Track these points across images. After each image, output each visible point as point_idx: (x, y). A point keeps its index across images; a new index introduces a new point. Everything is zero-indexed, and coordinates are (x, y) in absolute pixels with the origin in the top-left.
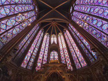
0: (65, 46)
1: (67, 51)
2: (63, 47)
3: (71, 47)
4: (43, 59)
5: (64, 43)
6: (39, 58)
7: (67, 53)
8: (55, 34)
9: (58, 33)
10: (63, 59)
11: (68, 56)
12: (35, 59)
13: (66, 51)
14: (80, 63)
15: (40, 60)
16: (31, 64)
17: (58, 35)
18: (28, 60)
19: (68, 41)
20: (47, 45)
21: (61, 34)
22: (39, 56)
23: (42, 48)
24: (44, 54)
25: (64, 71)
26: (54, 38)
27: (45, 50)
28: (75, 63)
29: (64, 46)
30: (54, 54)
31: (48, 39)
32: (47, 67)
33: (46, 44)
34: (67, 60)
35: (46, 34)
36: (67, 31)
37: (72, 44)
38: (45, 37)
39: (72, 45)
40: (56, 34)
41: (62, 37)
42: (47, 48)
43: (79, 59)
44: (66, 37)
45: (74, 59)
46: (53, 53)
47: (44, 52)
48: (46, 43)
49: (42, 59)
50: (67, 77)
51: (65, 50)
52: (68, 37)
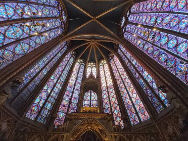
0: (112, 84)
1: (114, 92)
2: (108, 85)
3: (122, 85)
4: (69, 105)
5: (110, 77)
6: (62, 104)
7: (115, 96)
8: (95, 62)
9: (99, 61)
10: (107, 106)
11: (117, 102)
12: (54, 105)
13: (112, 92)
14: (137, 113)
15: (64, 106)
16: (45, 113)
17: (99, 64)
18: (41, 105)
19: (116, 75)
20: (79, 80)
21: (105, 62)
22: (62, 99)
23: (69, 85)
24: (72, 97)
25: (107, 127)
26: (92, 68)
27: (74, 88)
28: (129, 114)
29: (109, 83)
30: (91, 96)
31: (82, 70)
32: (75, 119)
33: (77, 79)
34: (113, 109)
35: (79, 61)
36: (116, 58)
37: (123, 79)
38: (77, 65)
39: (123, 81)
40: (97, 62)
41: (106, 67)
42: (78, 86)
43: (135, 106)
44: (113, 67)
45: (126, 106)
46: (89, 94)
47: (73, 93)
48: (77, 76)
49: (67, 106)
50: (114, 139)
51: (111, 90)
52: (117, 67)
